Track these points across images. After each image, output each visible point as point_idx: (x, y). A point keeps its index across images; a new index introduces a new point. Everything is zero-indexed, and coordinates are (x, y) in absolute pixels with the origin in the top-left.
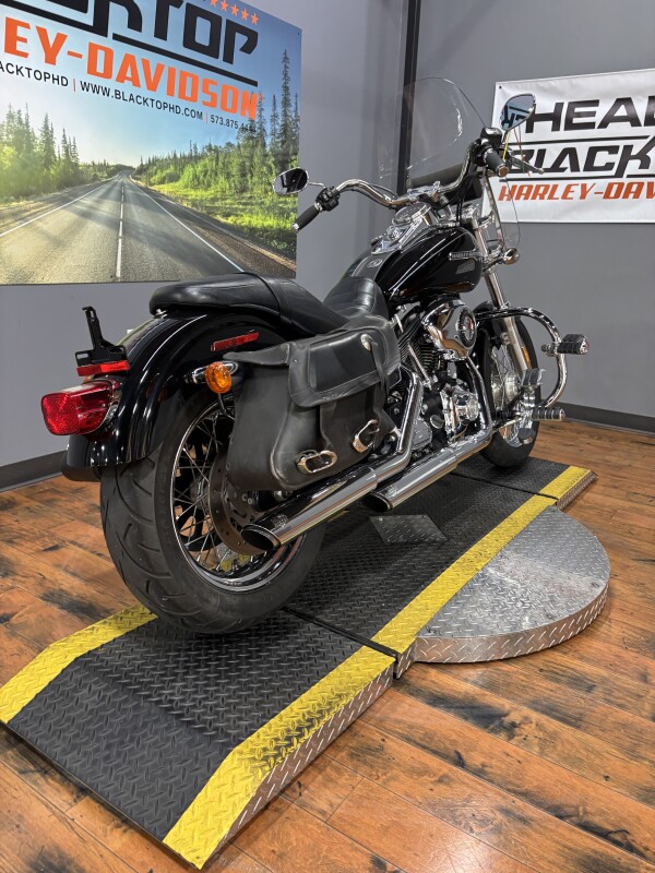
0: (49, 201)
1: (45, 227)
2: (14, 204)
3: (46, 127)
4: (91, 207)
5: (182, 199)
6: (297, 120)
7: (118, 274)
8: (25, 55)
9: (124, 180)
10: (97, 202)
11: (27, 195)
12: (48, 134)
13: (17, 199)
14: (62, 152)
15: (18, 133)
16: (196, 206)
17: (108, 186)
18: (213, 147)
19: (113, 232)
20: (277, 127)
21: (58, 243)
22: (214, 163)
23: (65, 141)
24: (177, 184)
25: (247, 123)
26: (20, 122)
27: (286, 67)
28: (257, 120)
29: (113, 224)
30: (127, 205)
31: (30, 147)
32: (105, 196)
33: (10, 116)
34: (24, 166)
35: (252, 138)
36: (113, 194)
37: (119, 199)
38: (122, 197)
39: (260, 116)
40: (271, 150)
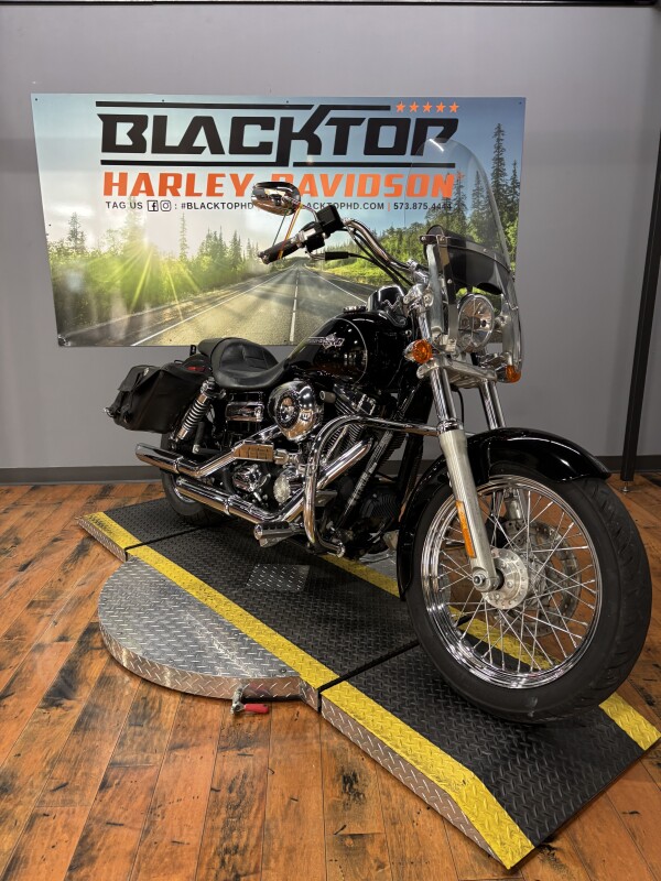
0: (234, 289)
1: (231, 307)
2: (209, 293)
3: (235, 239)
4: (269, 291)
5: (358, 278)
6: (514, 187)
7: (292, 339)
8: (221, 195)
9: (300, 268)
10: (275, 286)
11: (218, 286)
12: (236, 244)
13: (211, 289)
14: (247, 254)
15: (214, 246)
16: (374, 282)
17: (285, 274)
18: (396, 229)
19: (287, 308)
20: (481, 199)
21: (241, 317)
22: (396, 244)
23: (249, 247)
24: (353, 265)
25: (439, 201)
26: (216, 239)
27: (498, 140)
28: (453, 197)
29: (288, 302)
30: (302, 287)
31: (223, 254)
32: (281, 282)
33: (209, 236)
34: (218, 267)
35: (447, 214)
36: (289, 279)
37: (294, 283)
38: (297, 281)
39: (459, 193)
40: (473, 221)
